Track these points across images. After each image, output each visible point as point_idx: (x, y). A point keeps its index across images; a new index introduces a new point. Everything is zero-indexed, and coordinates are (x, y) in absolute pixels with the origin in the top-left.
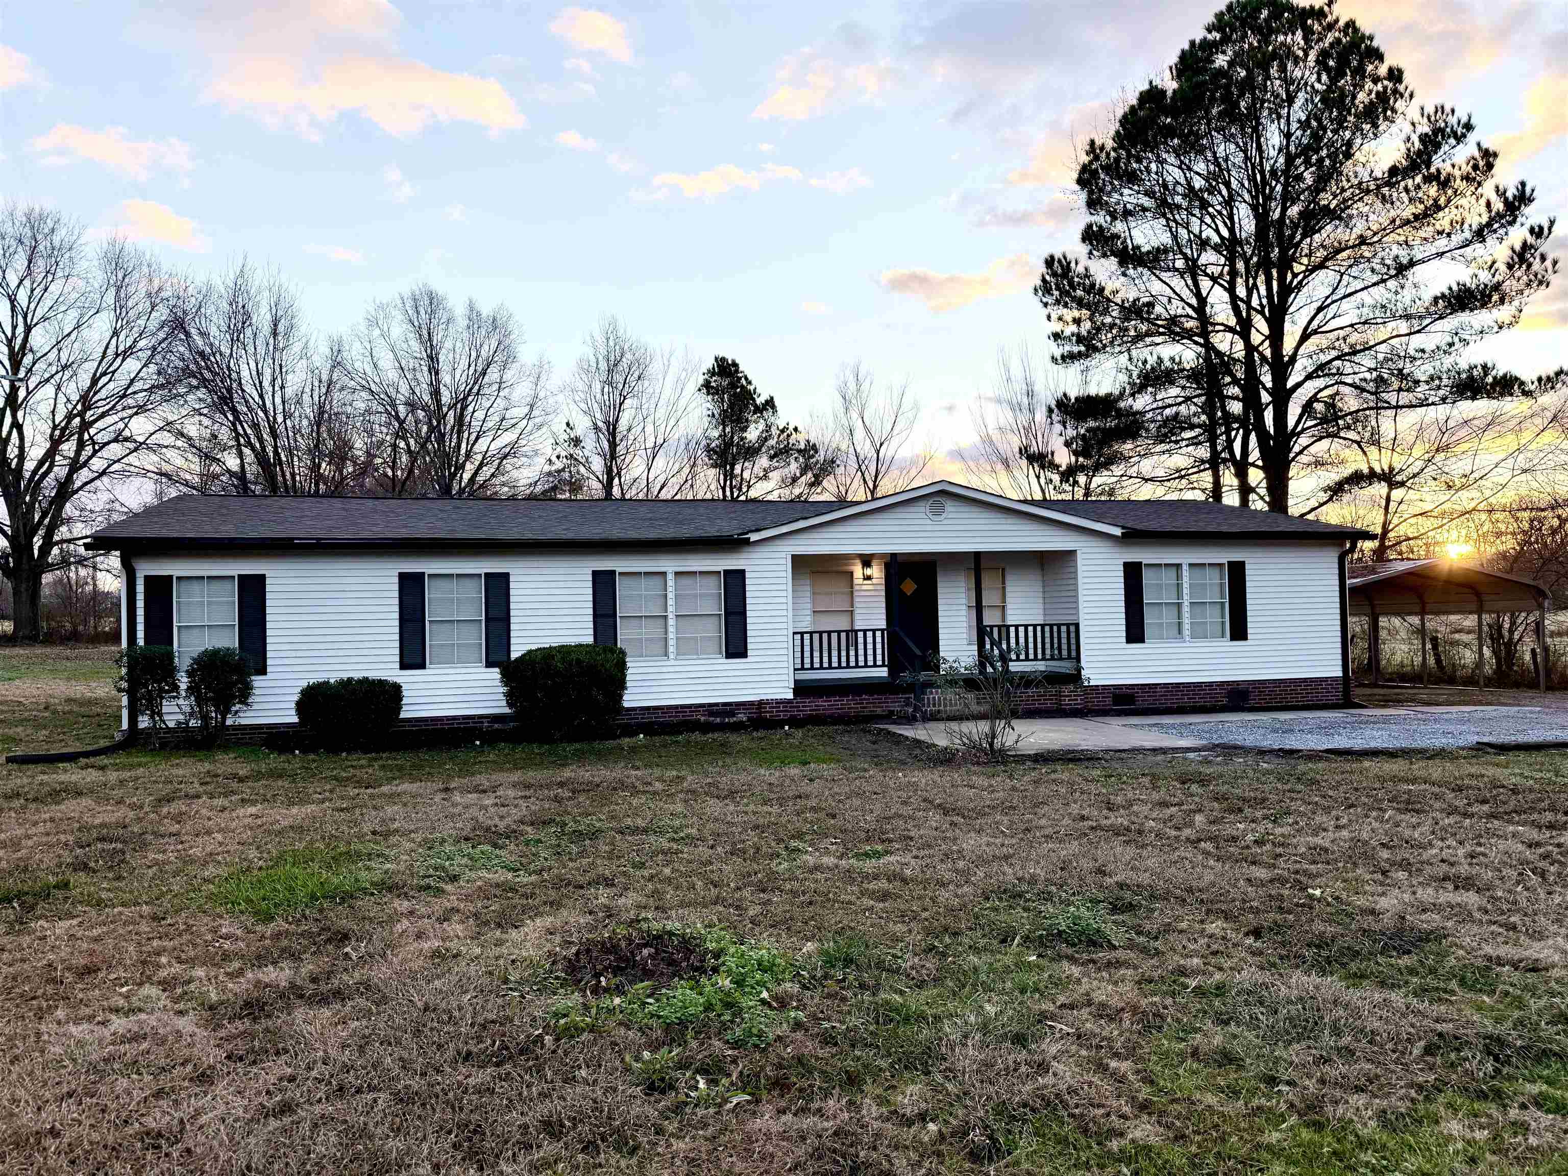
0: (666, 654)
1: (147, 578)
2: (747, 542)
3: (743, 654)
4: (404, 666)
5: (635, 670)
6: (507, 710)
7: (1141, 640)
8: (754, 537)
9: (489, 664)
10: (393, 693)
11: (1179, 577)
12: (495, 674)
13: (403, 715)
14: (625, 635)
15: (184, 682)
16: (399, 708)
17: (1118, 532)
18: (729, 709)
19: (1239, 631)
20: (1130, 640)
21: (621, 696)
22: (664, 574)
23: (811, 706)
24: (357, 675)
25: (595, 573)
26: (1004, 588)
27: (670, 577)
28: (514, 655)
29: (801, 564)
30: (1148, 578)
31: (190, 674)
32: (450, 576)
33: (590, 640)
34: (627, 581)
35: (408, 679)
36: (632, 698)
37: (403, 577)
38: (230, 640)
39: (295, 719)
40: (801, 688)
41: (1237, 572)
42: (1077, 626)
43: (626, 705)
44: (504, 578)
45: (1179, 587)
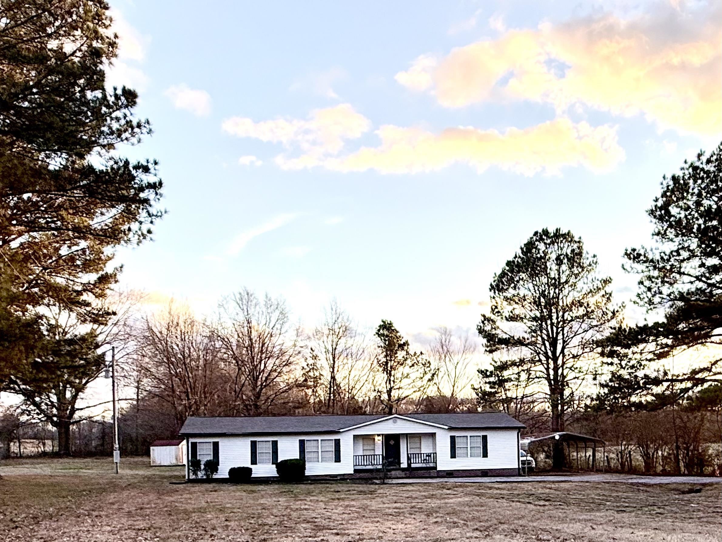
0: (318, 461)
1: (192, 443)
2: (340, 432)
3: (339, 461)
4: (252, 464)
5: (308, 465)
6: (278, 475)
7: (455, 457)
8: (341, 430)
9: (273, 464)
10: (249, 470)
11: (467, 440)
12: (274, 466)
13: (253, 476)
14: (307, 456)
15: (202, 467)
16: (251, 474)
17: (447, 427)
18: (336, 476)
19: (485, 455)
20: (451, 457)
21: (304, 472)
22: (318, 440)
23: (358, 475)
24: (242, 466)
25: (300, 440)
26: (421, 443)
27: (320, 441)
28: (279, 461)
29: (356, 437)
30: (457, 440)
31: (204, 465)
32: (263, 441)
33: (298, 458)
34: (308, 442)
35: (253, 467)
36: (307, 473)
37: (252, 441)
38: (211, 458)
39: (228, 477)
40: (355, 471)
41: (485, 438)
42: (436, 453)
43: (306, 475)
44: (277, 442)
45: (467, 442)
